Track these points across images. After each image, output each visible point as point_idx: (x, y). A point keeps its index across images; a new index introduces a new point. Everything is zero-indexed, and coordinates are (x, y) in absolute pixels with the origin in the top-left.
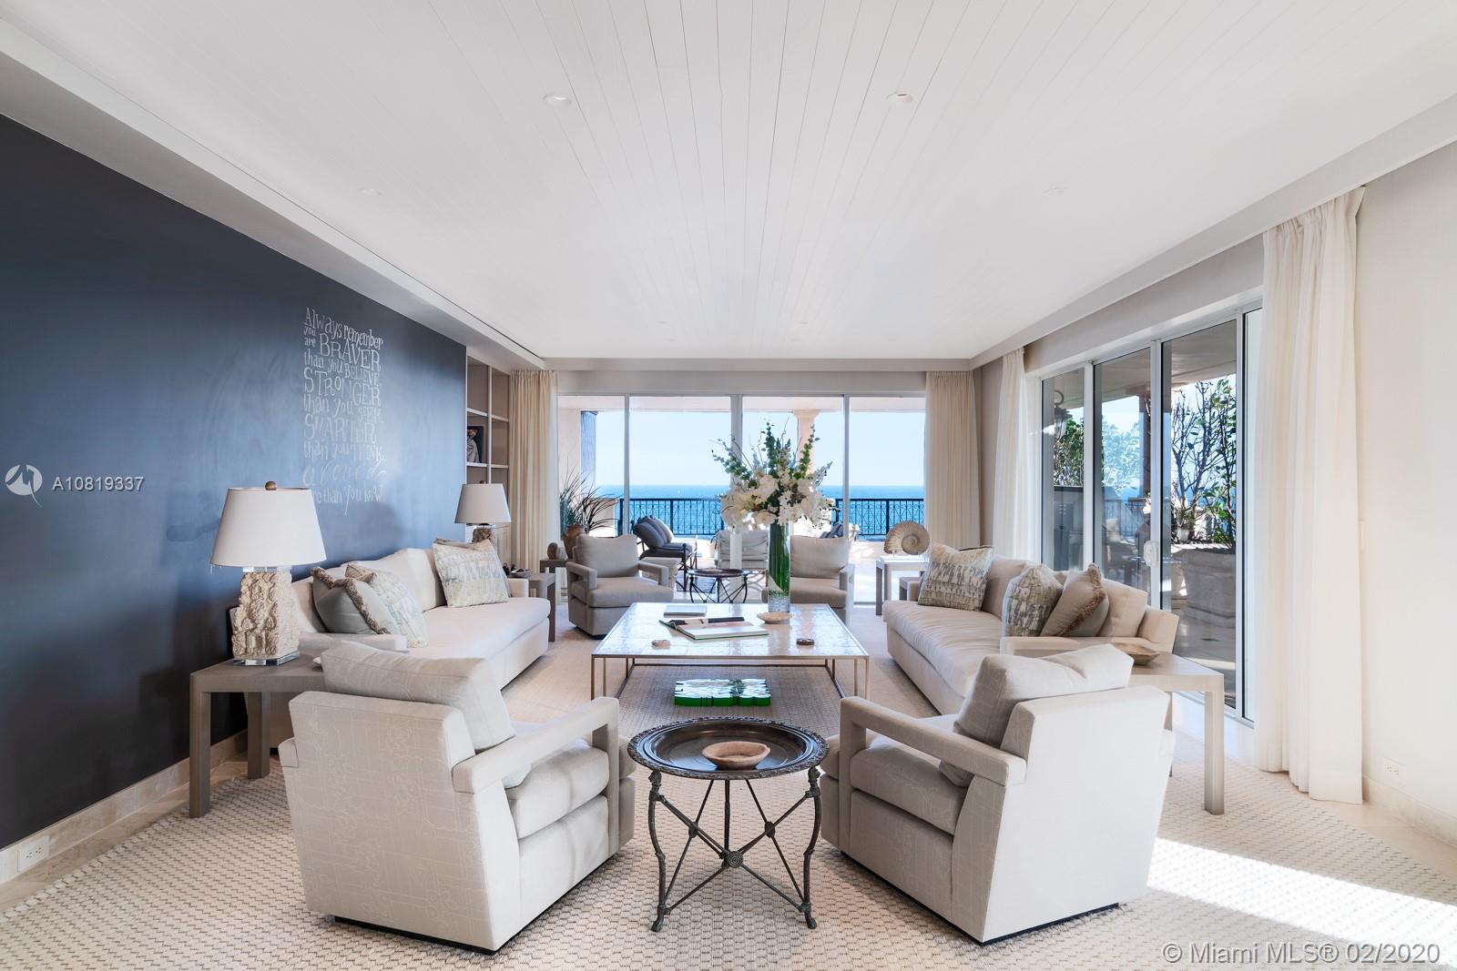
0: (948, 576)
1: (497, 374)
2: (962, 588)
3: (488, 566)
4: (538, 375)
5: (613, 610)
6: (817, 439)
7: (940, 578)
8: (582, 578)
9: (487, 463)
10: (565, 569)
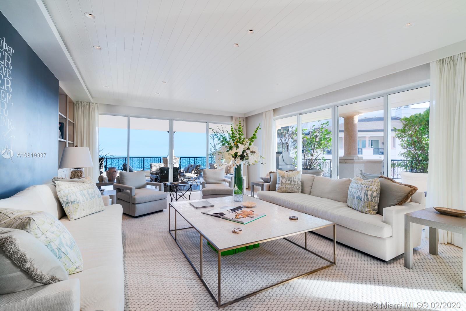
0: (290, 181)
1: (71, 102)
2: (295, 185)
3: (94, 192)
4: (89, 105)
5: (144, 204)
6: (260, 129)
7: (287, 182)
8: (123, 190)
9: (66, 139)
10: (112, 186)
